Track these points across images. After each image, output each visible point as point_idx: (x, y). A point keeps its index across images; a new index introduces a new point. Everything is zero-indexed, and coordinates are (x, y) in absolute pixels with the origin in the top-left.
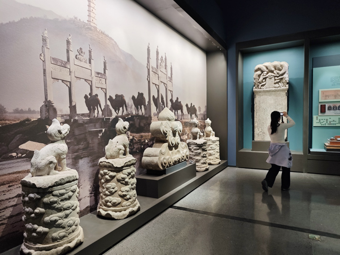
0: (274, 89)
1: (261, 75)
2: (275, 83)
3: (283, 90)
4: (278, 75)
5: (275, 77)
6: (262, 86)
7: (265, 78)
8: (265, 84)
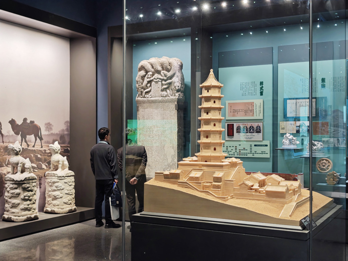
0: (161, 98)
1: (145, 76)
2: (162, 90)
3: (171, 101)
4: (165, 78)
5: (163, 80)
6: (147, 93)
7: (150, 82)
8: (150, 91)
